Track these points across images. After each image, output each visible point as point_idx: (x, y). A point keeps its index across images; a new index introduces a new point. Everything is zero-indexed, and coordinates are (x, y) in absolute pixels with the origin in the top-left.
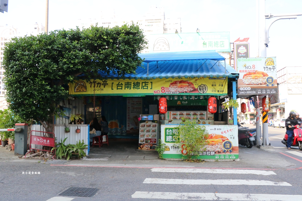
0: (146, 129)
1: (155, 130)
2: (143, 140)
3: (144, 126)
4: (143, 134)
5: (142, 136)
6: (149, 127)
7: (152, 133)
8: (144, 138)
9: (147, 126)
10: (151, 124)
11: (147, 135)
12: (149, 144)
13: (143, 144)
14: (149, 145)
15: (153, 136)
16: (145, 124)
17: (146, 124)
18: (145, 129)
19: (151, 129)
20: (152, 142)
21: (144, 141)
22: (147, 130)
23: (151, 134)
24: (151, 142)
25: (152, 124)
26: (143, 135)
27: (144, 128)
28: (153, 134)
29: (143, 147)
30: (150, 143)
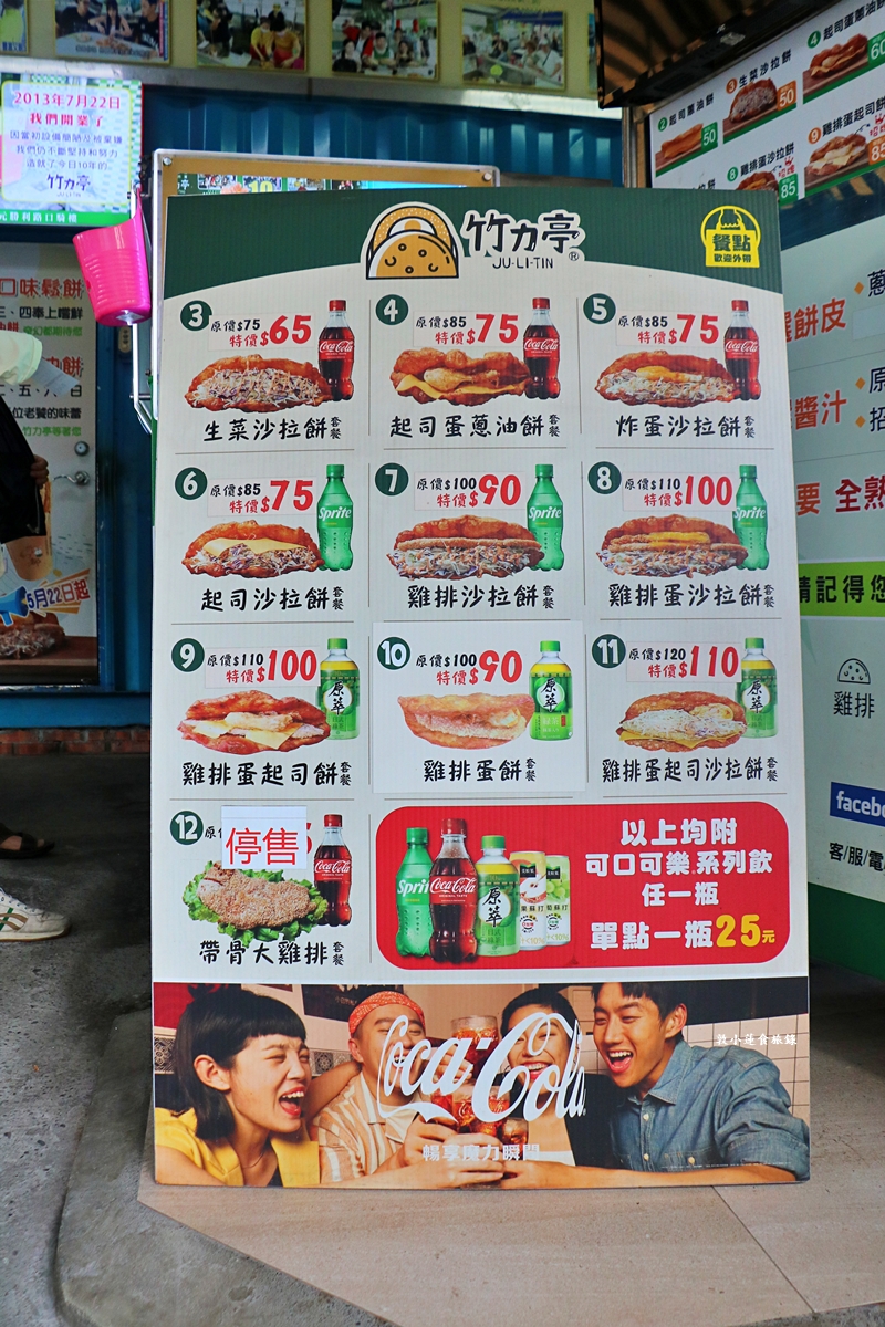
0: (390, 480)
1: (719, 515)
2: (303, 869)
3: (333, 378)
4: (299, 664)
5: (265, 730)
6: (515, 405)
7: (642, 627)
8: (330, 797)
9: (412, 365)
10: (564, 316)
11: (457, 694)
12: (550, 997)
13: (325, 1001)
14: (535, 1019)
15: (664, 722)
16: (358, 319)
17: (393, 311)
18: (360, 483)
19: (569, 481)
20: (637, 937)
21: (332, 896)
22: (419, 507)
23: (607, 653)
24: (603, 936)
25: (599, 308)
26: (304, 690)
27: (308, 461)
28: (682, 659)
29: (309, 1109)
30: (577, 952)
